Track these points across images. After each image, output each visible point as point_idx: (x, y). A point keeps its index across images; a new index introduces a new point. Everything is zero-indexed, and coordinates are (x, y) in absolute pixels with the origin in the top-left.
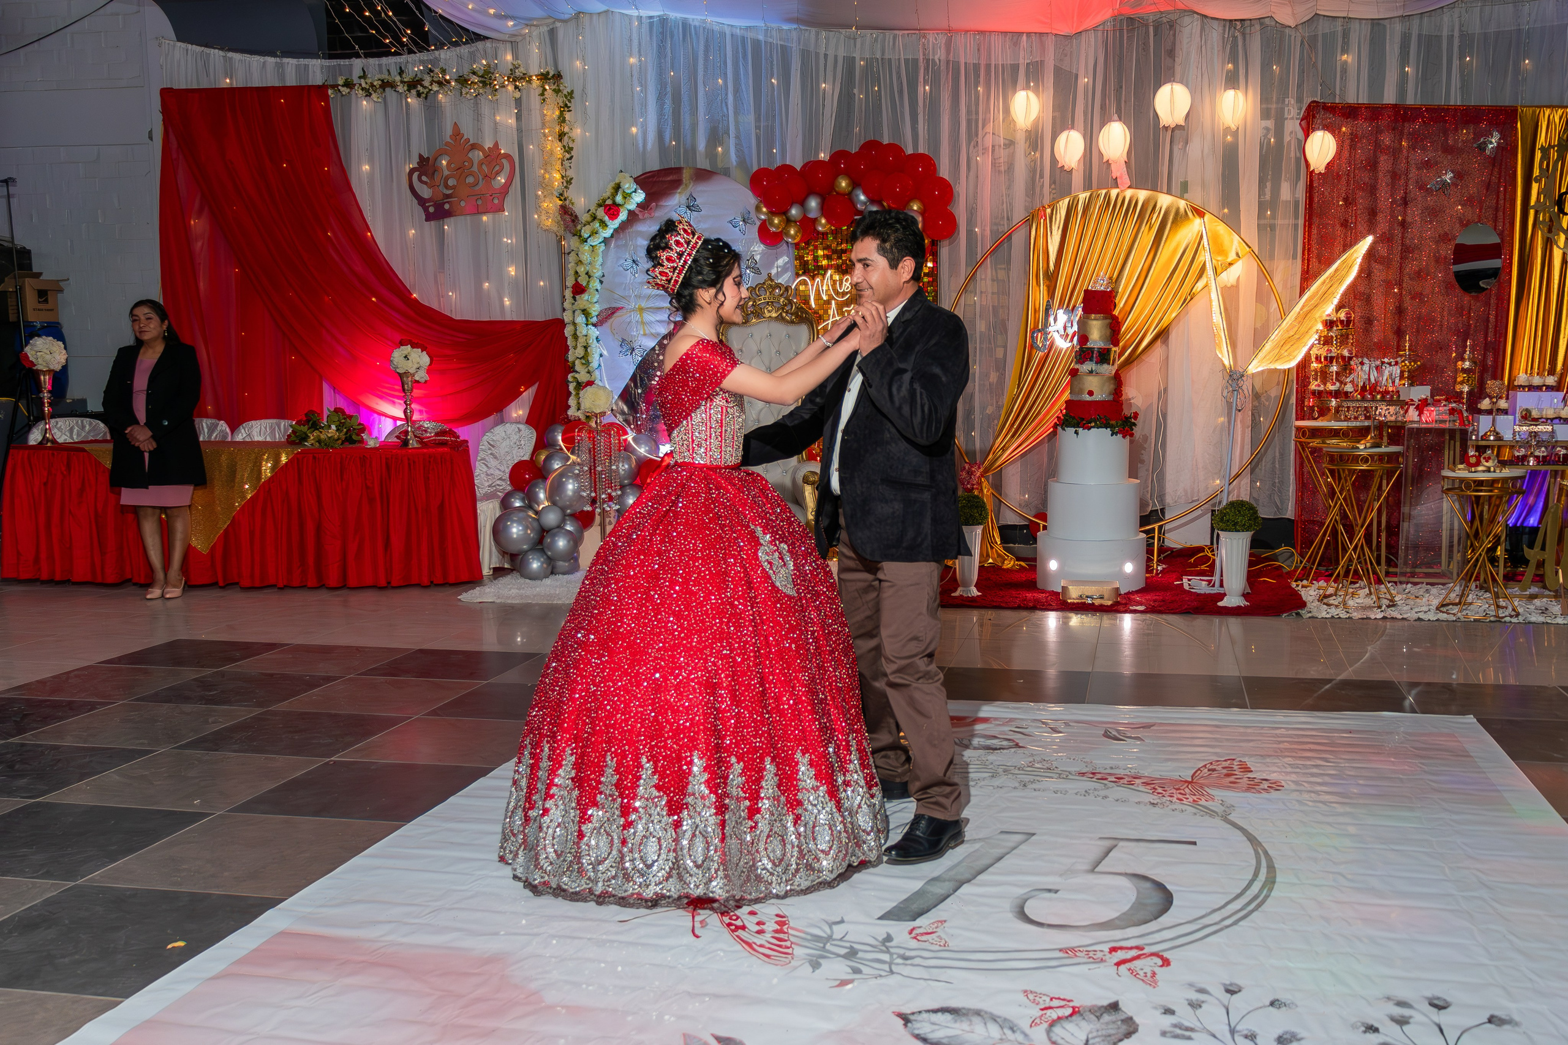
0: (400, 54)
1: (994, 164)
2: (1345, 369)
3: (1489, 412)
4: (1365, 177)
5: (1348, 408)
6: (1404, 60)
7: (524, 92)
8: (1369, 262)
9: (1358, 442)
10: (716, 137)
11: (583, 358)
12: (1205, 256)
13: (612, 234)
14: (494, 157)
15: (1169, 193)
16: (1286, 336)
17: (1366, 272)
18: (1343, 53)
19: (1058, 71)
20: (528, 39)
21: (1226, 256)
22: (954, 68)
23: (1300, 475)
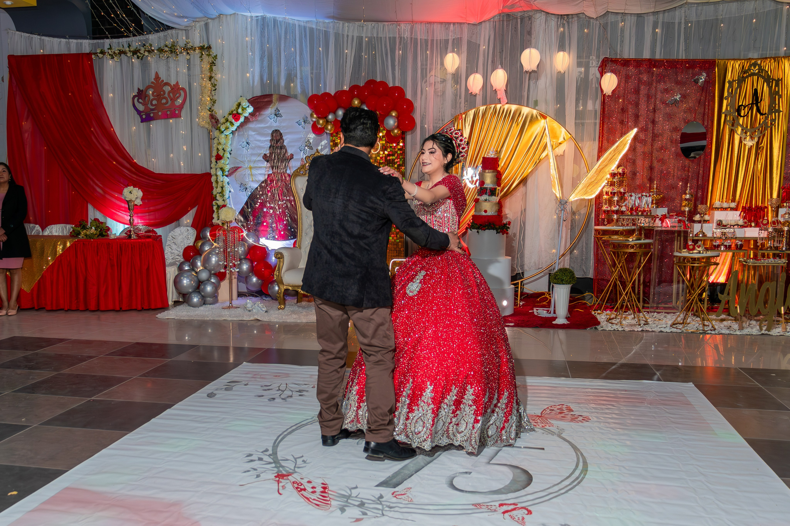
0: (129, 37)
1: (435, 92)
2: (621, 199)
3: (699, 222)
4: (633, 97)
5: (623, 219)
7: (192, 56)
8: (635, 142)
9: (629, 238)
10: (290, 78)
11: (221, 193)
12: (547, 139)
13: (236, 129)
14: (176, 89)
15: (528, 106)
16: (590, 181)
17: (633, 148)
19: (469, 43)
20: (194, 28)
21: (558, 139)
22: (415, 41)
23: (596, 255)
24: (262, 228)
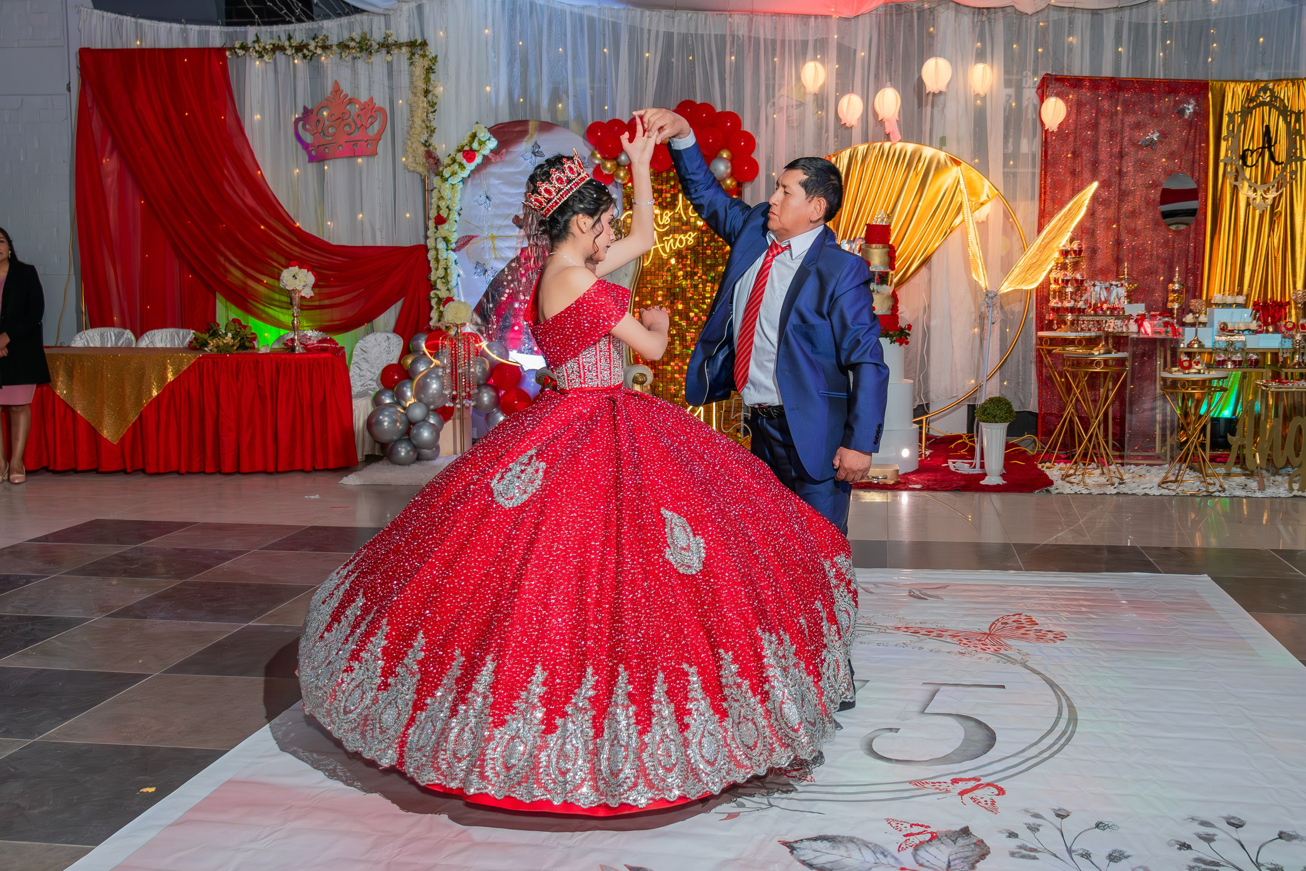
0: (290, 22)
1: (788, 121)
2: (1078, 291)
3: (1193, 325)
4: (1088, 135)
5: (1083, 321)
6: (1118, 41)
7: (395, 56)
8: (1094, 205)
9: (1092, 350)
10: (556, 96)
11: (443, 277)
12: (962, 197)
13: (469, 176)
14: (370, 109)
15: (931, 145)
16: (1030, 263)
17: (1091, 213)
18: (1070, 35)
19: (840, 47)
20: (398, 12)
21: (979, 197)
22: (755, 42)
23: (1040, 374)
24: (512, 335)
